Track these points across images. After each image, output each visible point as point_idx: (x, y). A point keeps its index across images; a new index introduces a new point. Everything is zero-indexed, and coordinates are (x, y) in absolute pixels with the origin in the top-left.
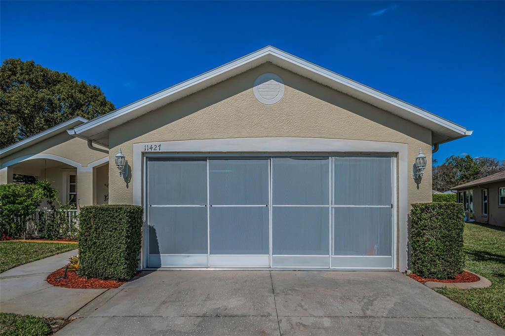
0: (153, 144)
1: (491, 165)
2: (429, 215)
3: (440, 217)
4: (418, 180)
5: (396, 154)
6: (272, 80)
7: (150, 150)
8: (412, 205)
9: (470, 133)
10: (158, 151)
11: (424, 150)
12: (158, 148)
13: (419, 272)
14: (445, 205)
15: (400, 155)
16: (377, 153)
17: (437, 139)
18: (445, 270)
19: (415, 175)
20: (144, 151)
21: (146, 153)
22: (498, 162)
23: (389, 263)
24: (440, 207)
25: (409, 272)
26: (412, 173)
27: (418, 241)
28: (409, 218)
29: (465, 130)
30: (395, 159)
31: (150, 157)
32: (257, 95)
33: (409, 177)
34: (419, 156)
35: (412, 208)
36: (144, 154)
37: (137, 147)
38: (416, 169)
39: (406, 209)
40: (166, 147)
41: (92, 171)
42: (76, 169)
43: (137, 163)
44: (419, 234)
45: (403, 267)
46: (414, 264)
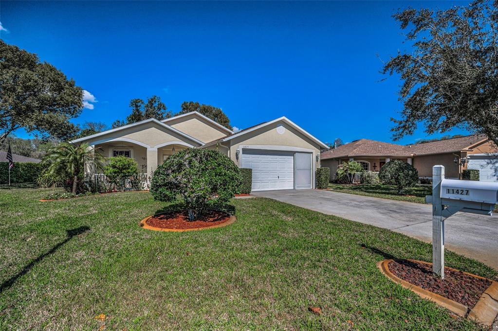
0: (246, 145)
4: (317, 161)
5: (312, 153)
6: (282, 126)
10: (246, 148)
11: (319, 152)
16: (308, 152)
17: (321, 148)
23: (310, 186)
25: (316, 188)
28: (316, 173)
31: (246, 151)
32: (278, 131)
33: (315, 160)
34: (318, 154)
36: (243, 149)
37: (240, 146)
38: (317, 157)
39: (315, 170)
40: (250, 147)
41: (157, 150)
42: (146, 148)
43: (240, 153)
44: (320, 177)
45: (314, 187)
46: (318, 186)
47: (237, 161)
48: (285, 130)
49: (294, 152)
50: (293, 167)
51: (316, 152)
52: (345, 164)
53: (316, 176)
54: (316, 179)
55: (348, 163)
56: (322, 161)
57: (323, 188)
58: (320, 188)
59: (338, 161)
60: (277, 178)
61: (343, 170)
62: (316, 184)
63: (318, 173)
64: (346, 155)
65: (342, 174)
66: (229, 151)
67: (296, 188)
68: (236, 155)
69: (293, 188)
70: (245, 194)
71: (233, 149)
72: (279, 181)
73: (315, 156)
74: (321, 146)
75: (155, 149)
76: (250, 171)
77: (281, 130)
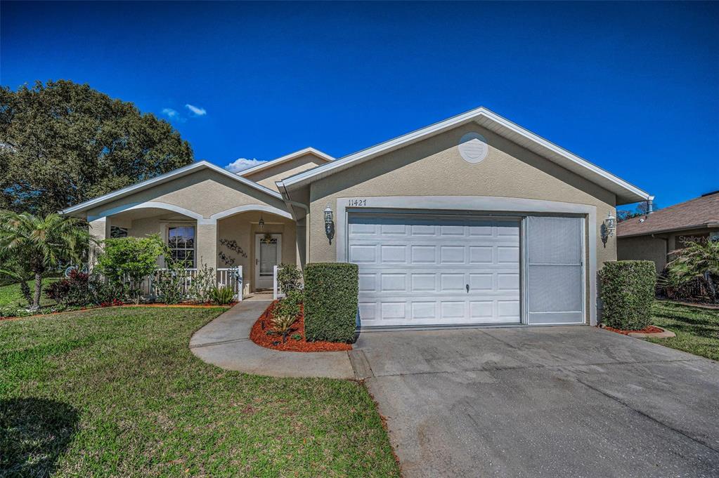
0: (358, 199)
4: (605, 240)
5: (585, 215)
6: (476, 139)
7: (354, 206)
8: (605, 263)
9: (652, 198)
10: (363, 206)
12: (363, 203)
13: (615, 325)
15: (590, 217)
16: (569, 214)
17: (619, 199)
19: (602, 235)
20: (348, 206)
21: (351, 208)
23: (578, 317)
25: (603, 325)
26: (600, 234)
28: (598, 277)
29: (648, 196)
30: (584, 220)
31: (358, 215)
32: (462, 154)
33: (598, 237)
34: (610, 218)
35: (604, 266)
36: (347, 208)
37: (340, 202)
38: (604, 229)
39: (596, 267)
40: (372, 203)
41: (215, 223)
42: (195, 221)
43: (341, 218)
44: (615, 290)
45: (594, 320)
46: (608, 318)
47: (330, 243)
48: (489, 149)
49: (522, 215)
51: (600, 212)
52: (695, 247)
53: (600, 288)
54: (600, 295)
55: (705, 246)
56: (621, 240)
57: (631, 328)
58: (617, 326)
59: (667, 240)
60: (465, 291)
61: (691, 263)
62: (600, 310)
63: (609, 282)
64: (700, 222)
65: (687, 274)
66: (308, 215)
67: (527, 321)
68: (326, 224)
69: (516, 319)
70: (333, 342)
71: (318, 208)
72: (471, 298)
73: (597, 226)
74: (619, 192)
75: (212, 222)
76: (351, 271)
77: (475, 150)
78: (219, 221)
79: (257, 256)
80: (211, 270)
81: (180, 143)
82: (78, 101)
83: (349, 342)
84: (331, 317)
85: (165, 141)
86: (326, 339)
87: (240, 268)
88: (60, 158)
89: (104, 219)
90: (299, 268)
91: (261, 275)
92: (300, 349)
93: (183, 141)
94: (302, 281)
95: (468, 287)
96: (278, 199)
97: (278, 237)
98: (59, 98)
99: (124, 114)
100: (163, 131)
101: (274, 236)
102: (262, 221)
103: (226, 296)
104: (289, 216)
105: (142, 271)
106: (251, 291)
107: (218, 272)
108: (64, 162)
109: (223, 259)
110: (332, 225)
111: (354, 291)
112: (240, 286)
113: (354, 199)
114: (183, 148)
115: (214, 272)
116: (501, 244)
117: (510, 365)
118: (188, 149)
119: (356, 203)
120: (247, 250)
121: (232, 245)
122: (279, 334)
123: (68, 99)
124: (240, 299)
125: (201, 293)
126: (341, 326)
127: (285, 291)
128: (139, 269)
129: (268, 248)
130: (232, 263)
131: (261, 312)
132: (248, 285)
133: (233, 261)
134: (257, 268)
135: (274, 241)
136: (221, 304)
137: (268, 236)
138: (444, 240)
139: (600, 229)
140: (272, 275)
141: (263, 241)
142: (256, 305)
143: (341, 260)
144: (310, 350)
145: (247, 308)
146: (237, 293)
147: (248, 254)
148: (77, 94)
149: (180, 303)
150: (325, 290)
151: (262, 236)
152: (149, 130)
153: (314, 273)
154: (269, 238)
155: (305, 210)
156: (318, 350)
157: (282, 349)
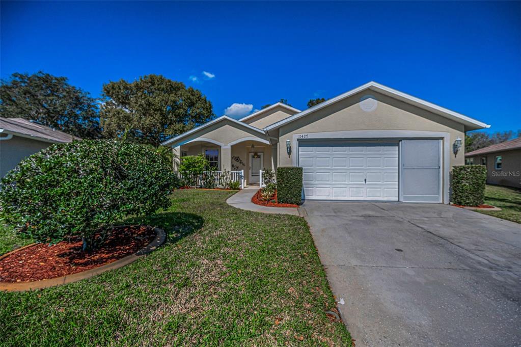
0: (304, 134)
1: (482, 137)
2: (466, 172)
3: (472, 173)
4: (456, 152)
5: (442, 138)
7: (302, 138)
8: (454, 167)
9: (489, 126)
10: (306, 138)
11: (460, 136)
13: (458, 203)
14: (475, 166)
15: (445, 139)
17: (467, 128)
18: (474, 202)
19: (454, 150)
20: (298, 138)
21: (300, 139)
22: (488, 135)
24: (472, 167)
25: (452, 203)
26: (452, 149)
27: (458, 186)
28: (450, 175)
29: (486, 125)
30: (441, 141)
31: (303, 143)
33: (450, 151)
34: (458, 139)
35: (453, 168)
36: (298, 140)
37: (293, 137)
38: (455, 145)
39: (448, 169)
41: (230, 148)
42: (220, 147)
43: (295, 145)
44: (458, 182)
45: (447, 201)
46: (455, 199)
47: (289, 157)
48: (378, 104)
50: (397, 165)
51: (453, 136)
53: (451, 181)
57: (467, 204)
60: (364, 182)
62: (451, 194)
63: (457, 176)
66: (278, 143)
67: (402, 200)
68: (287, 148)
69: (396, 199)
70: (290, 204)
71: (283, 140)
72: (368, 186)
73: (450, 144)
74: (466, 124)
75: (229, 146)
76: (299, 171)
77: (369, 104)
78: (232, 146)
79: (250, 165)
80: (228, 172)
81: (206, 103)
82: (158, 85)
83: (298, 204)
84: (289, 192)
85: (199, 102)
86: (287, 202)
87: (243, 171)
88: (152, 116)
89: (179, 147)
90: (273, 171)
91: (252, 176)
92: (276, 206)
93: (208, 100)
94: (275, 178)
95: (365, 180)
96: (263, 134)
97: (261, 154)
98: (150, 84)
99: (179, 89)
100: (197, 96)
101: (259, 154)
102: (253, 146)
103: (236, 185)
104: (268, 143)
105: (198, 172)
106: (247, 185)
107: (232, 173)
108: (154, 118)
109: (234, 167)
110: (290, 148)
111: (300, 180)
112: (243, 180)
113: (302, 135)
114: (208, 105)
115: (230, 173)
116: (386, 156)
117: (376, 215)
118: (210, 105)
119: (302, 136)
120: (245, 162)
121: (237, 159)
122: (265, 200)
123: (153, 84)
124: (243, 188)
125: (224, 184)
126: (294, 196)
127: (266, 183)
128: (196, 171)
129: (256, 160)
130: (237, 168)
131: (254, 193)
132: (246, 181)
133: (238, 168)
134: (250, 171)
135: (259, 157)
136: (234, 189)
137: (256, 154)
138: (351, 154)
139: (452, 146)
140: (259, 176)
141: (253, 157)
142: (252, 191)
143: (295, 165)
144: (280, 207)
145: (248, 191)
146: (241, 184)
147: (246, 164)
148: (158, 81)
149: (214, 188)
150: (287, 179)
151: (253, 154)
152: (191, 97)
153: (281, 172)
154: (256, 155)
155: (277, 140)
156: (283, 207)
157: (266, 206)
